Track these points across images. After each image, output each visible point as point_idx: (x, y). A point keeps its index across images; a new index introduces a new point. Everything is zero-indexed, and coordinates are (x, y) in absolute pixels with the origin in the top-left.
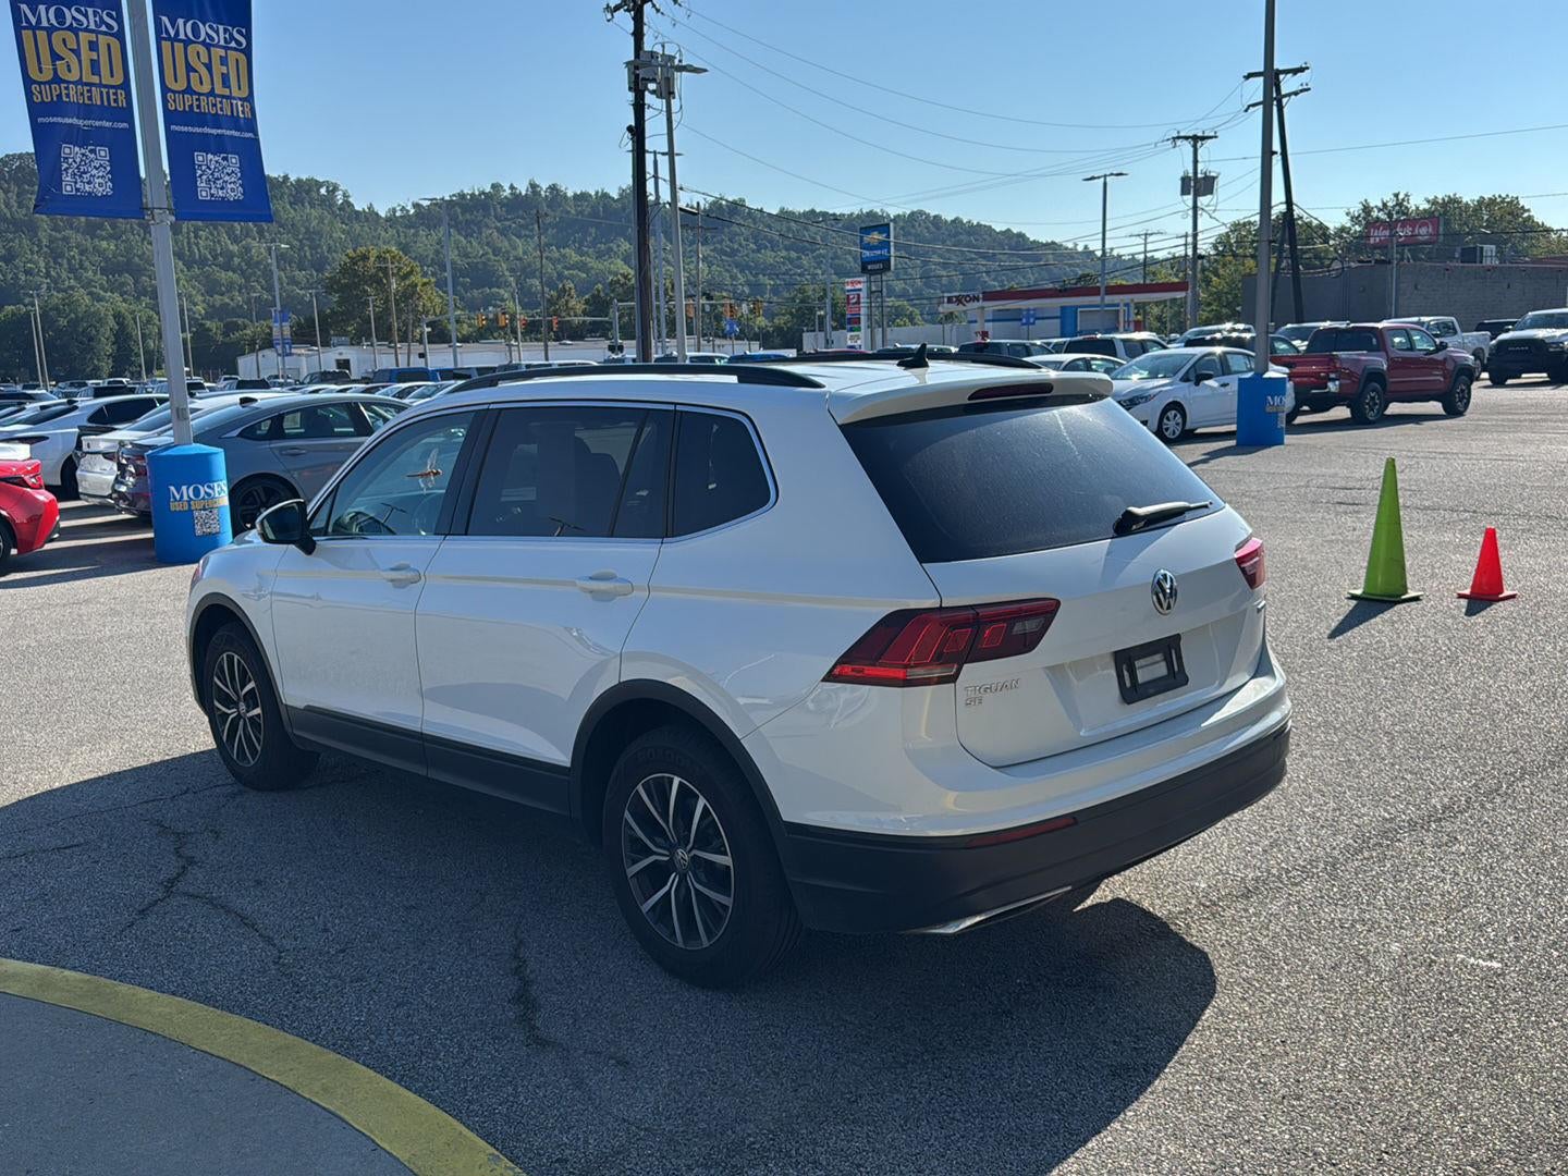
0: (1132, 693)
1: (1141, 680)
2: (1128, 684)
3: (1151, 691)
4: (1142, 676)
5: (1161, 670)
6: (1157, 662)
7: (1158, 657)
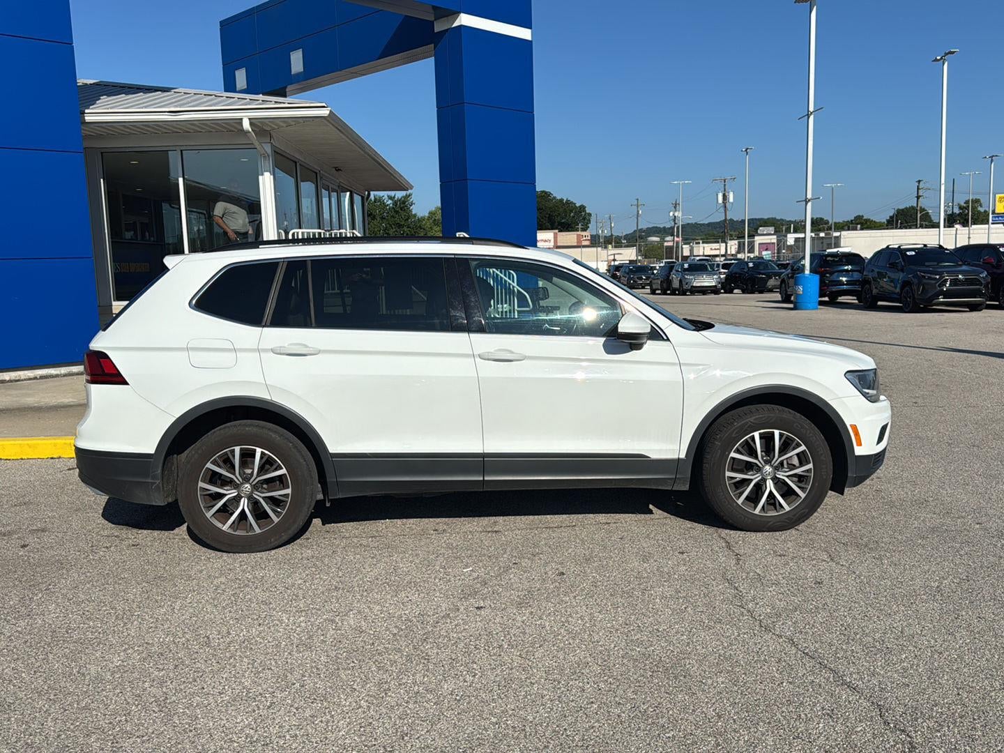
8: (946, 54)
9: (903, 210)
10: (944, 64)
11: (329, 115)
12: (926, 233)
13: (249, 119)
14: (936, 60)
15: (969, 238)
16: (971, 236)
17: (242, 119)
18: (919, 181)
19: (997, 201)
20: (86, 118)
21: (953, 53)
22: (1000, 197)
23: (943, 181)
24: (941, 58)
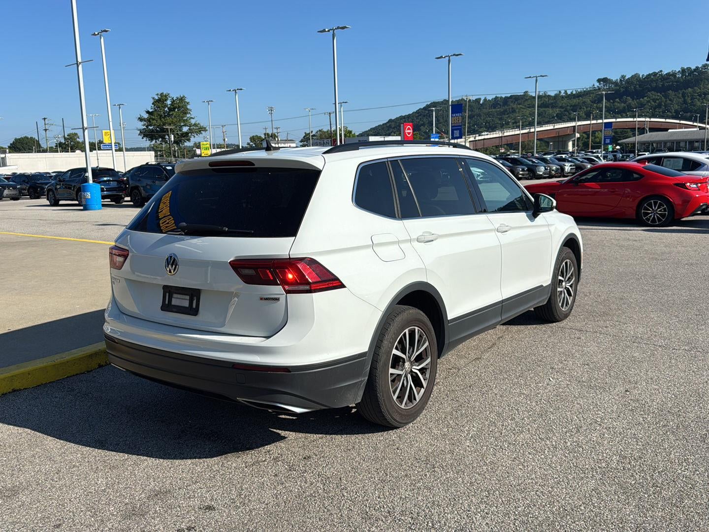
0: (167, 307)
1: (173, 303)
2: (167, 302)
3: (175, 310)
4: (175, 302)
5: (186, 304)
6: (186, 299)
7: (188, 297)
8: (102, 31)
9: (19, 139)
10: (101, 39)
12: (68, 156)
14: (94, 34)
15: (98, 159)
16: (99, 158)
18: (45, 119)
19: (104, 136)
21: (107, 31)
22: (105, 133)
23: (110, 120)
24: (98, 34)
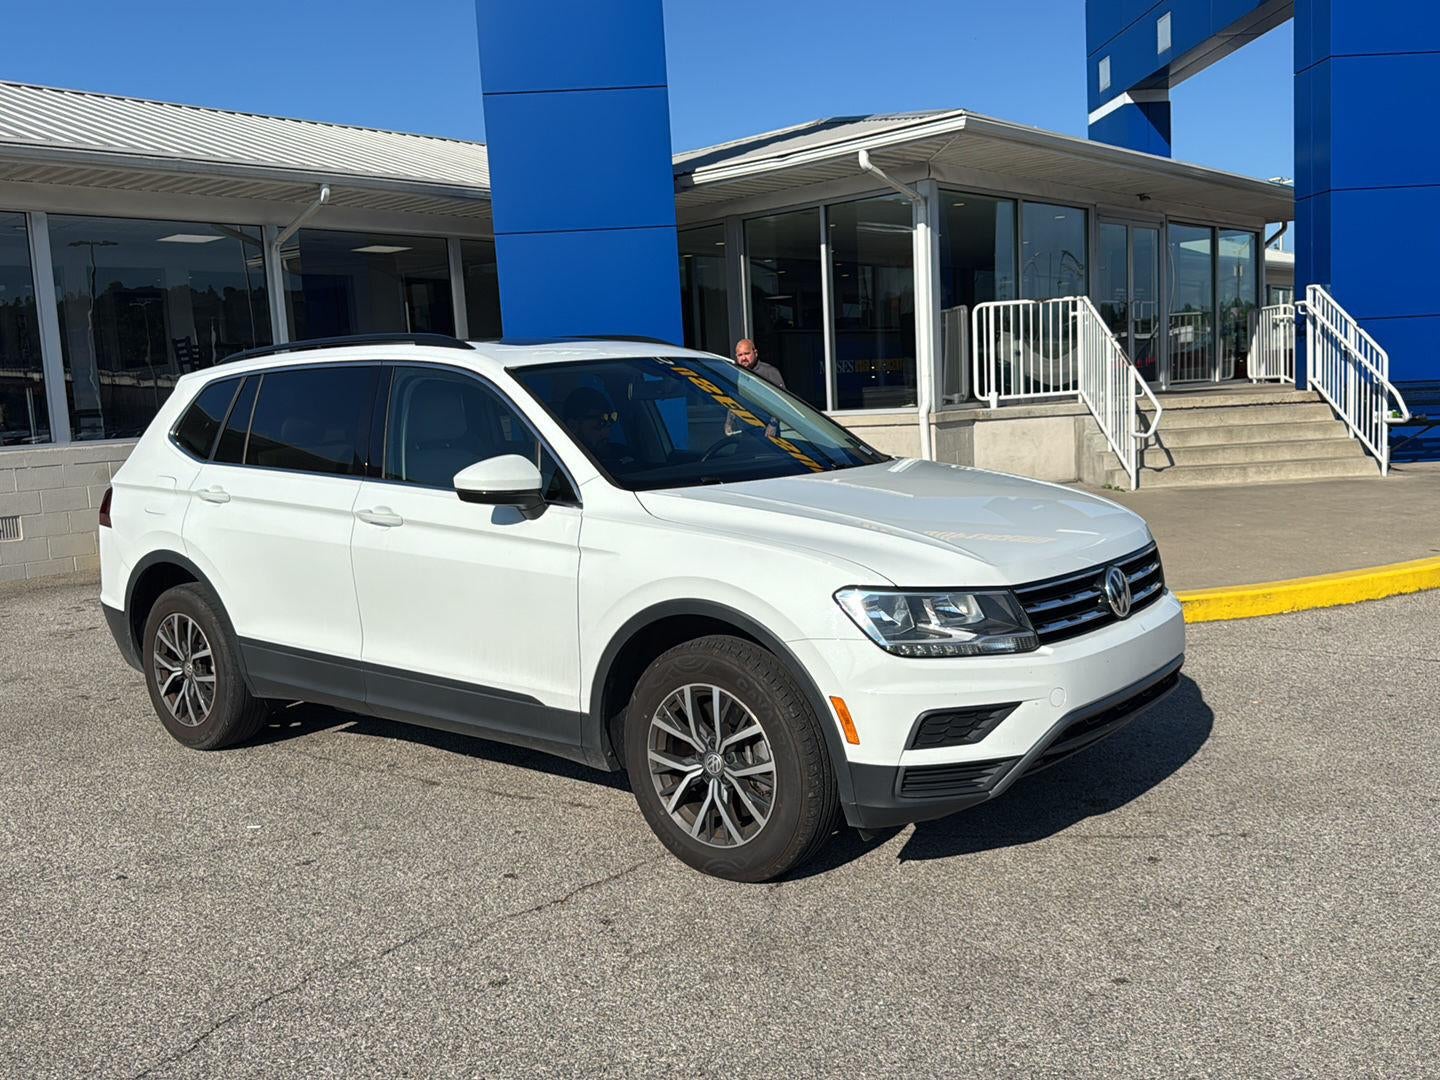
11: (965, 126)
13: (868, 151)
17: (857, 153)
20: (695, 179)
